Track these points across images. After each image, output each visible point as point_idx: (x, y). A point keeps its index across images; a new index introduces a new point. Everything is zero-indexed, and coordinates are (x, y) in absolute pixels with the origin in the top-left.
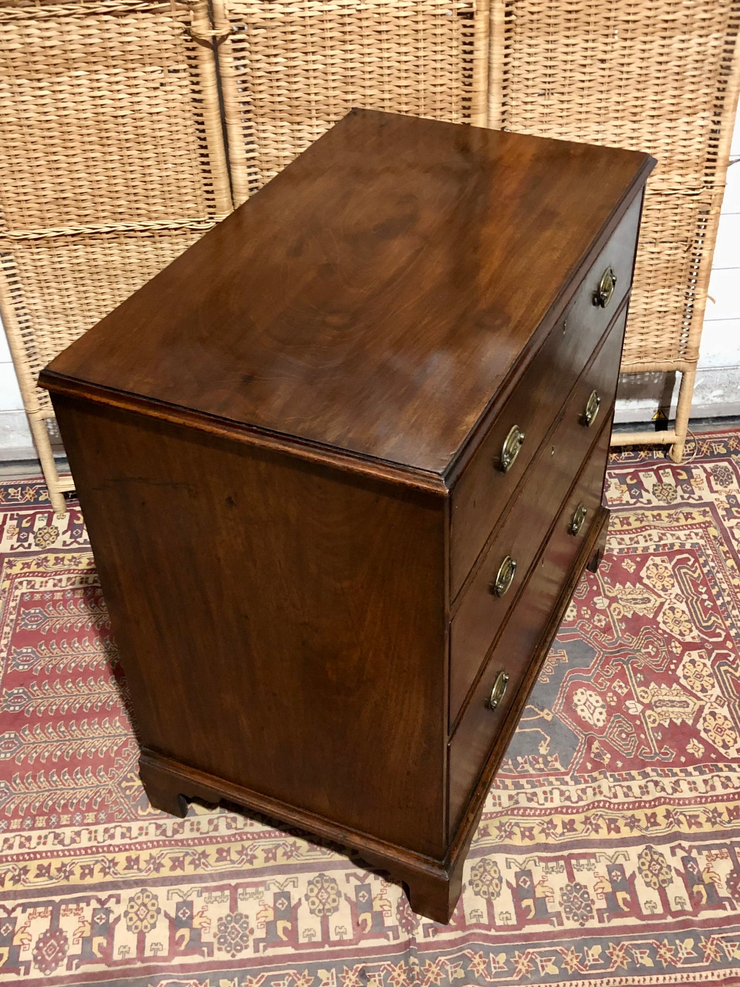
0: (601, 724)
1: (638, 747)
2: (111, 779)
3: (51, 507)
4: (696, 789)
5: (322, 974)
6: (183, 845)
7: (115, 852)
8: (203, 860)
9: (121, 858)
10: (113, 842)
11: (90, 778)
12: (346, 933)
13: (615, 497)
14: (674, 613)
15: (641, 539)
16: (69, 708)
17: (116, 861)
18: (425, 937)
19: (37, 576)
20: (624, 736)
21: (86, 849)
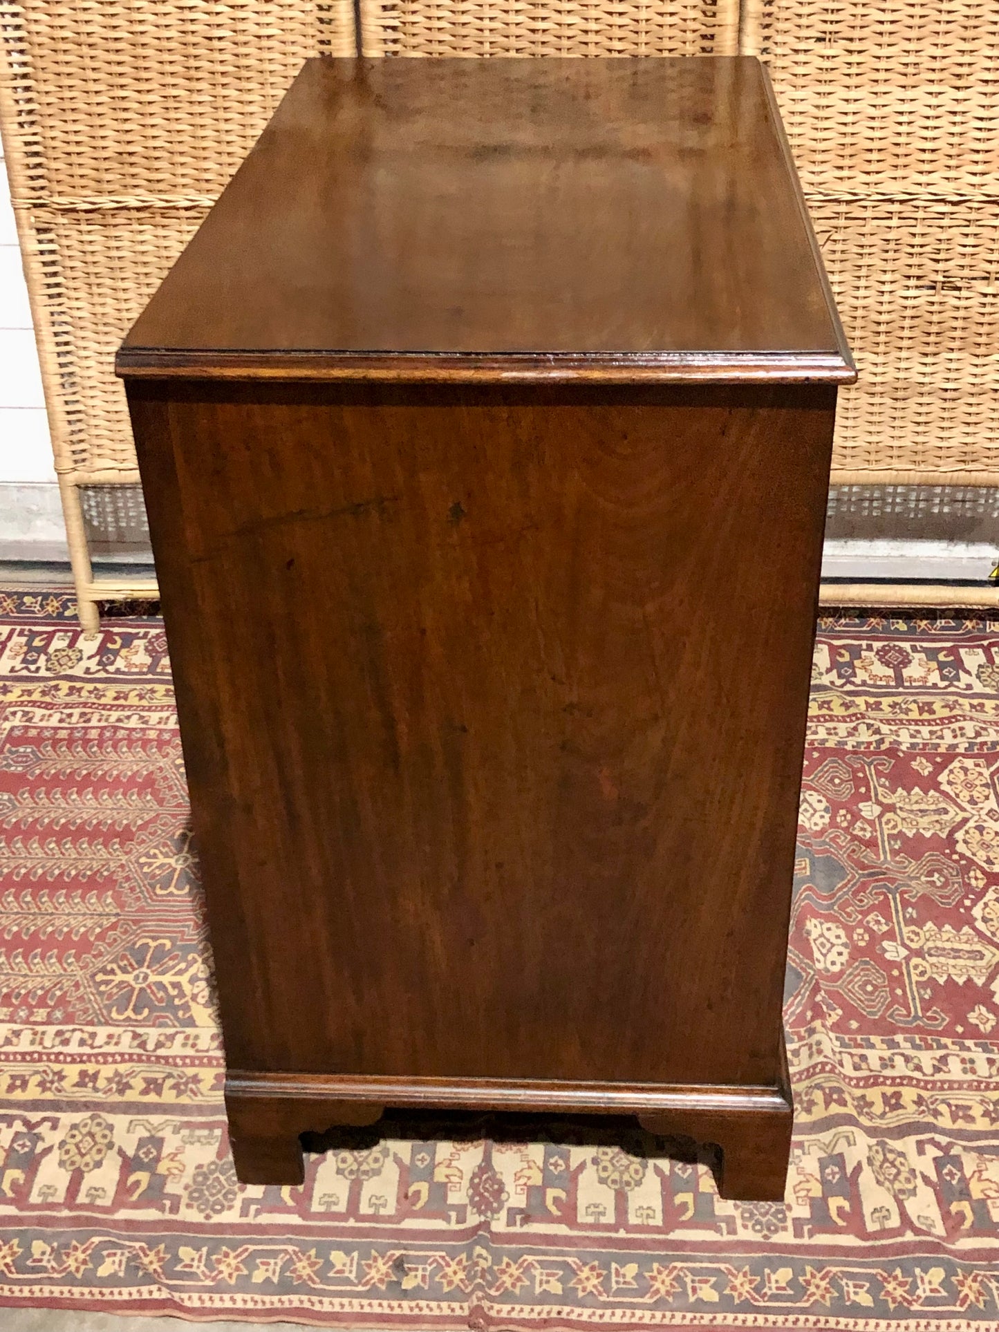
0: (836, 969)
1: (889, 1007)
2: (82, 968)
3: (78, 625)
4: (974, 1071)
5: (337, 1257)
6: (167, 1063)
7: (65, 1062)
8: (190, 1086)
9: (72, 1071)
10: (65, 1050)
11: (52, 965)
12: (384, 1206)
13: (916, 676)
14: (982, 834)
15: (947, 734)
16: (44, 873)
17: (64, 1074)
18: (508, 1225)
19: (39, 707)
20: (869, 988)
21: (23, 1054)
